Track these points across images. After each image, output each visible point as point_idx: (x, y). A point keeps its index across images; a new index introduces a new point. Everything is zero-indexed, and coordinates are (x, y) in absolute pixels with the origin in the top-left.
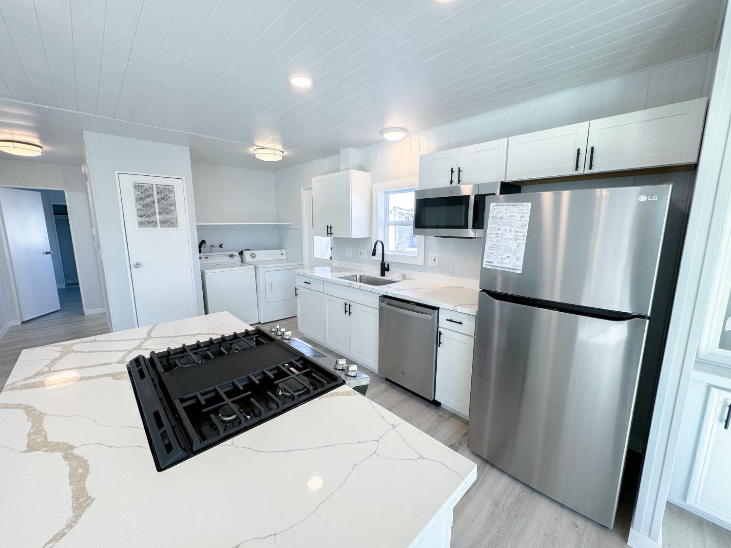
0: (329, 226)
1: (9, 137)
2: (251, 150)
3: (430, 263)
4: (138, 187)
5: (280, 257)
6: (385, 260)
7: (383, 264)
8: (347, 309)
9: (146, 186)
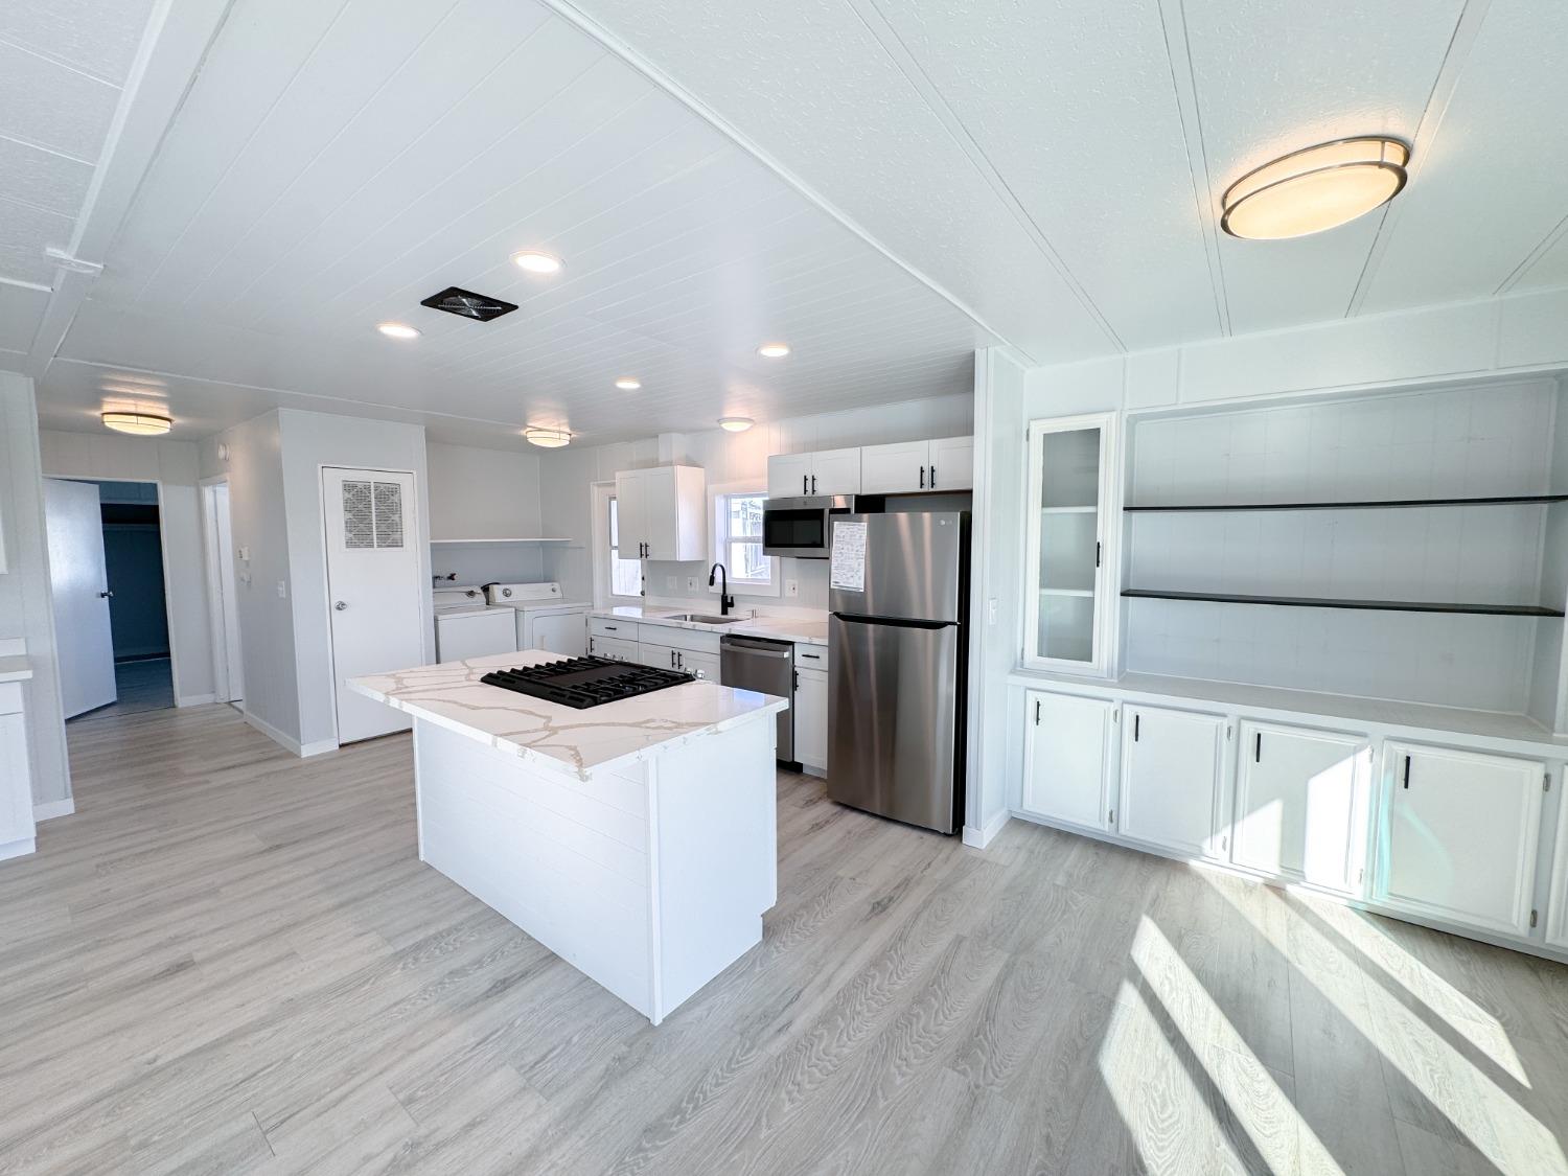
0: (643, 544)
1: (132, 409)
2: (523, 432)
3: (788, 593)
4: (348, 487)
5: (551, 595)
6: (727, 592)
7: (724, 598)
8: (676, 661)
9: (360, 485)
